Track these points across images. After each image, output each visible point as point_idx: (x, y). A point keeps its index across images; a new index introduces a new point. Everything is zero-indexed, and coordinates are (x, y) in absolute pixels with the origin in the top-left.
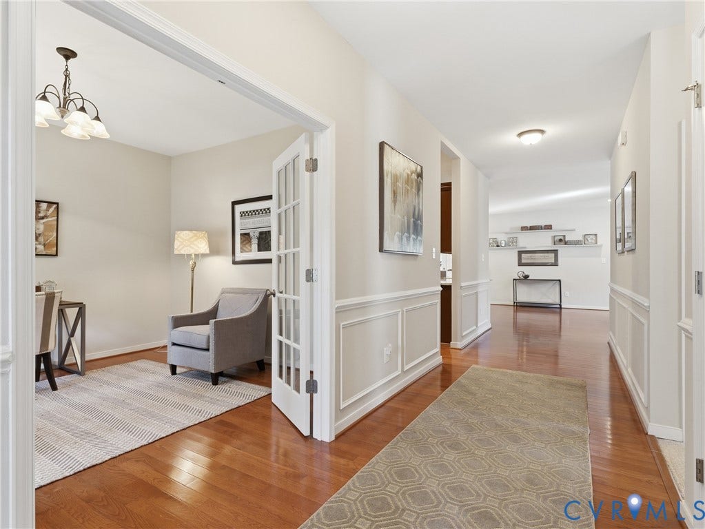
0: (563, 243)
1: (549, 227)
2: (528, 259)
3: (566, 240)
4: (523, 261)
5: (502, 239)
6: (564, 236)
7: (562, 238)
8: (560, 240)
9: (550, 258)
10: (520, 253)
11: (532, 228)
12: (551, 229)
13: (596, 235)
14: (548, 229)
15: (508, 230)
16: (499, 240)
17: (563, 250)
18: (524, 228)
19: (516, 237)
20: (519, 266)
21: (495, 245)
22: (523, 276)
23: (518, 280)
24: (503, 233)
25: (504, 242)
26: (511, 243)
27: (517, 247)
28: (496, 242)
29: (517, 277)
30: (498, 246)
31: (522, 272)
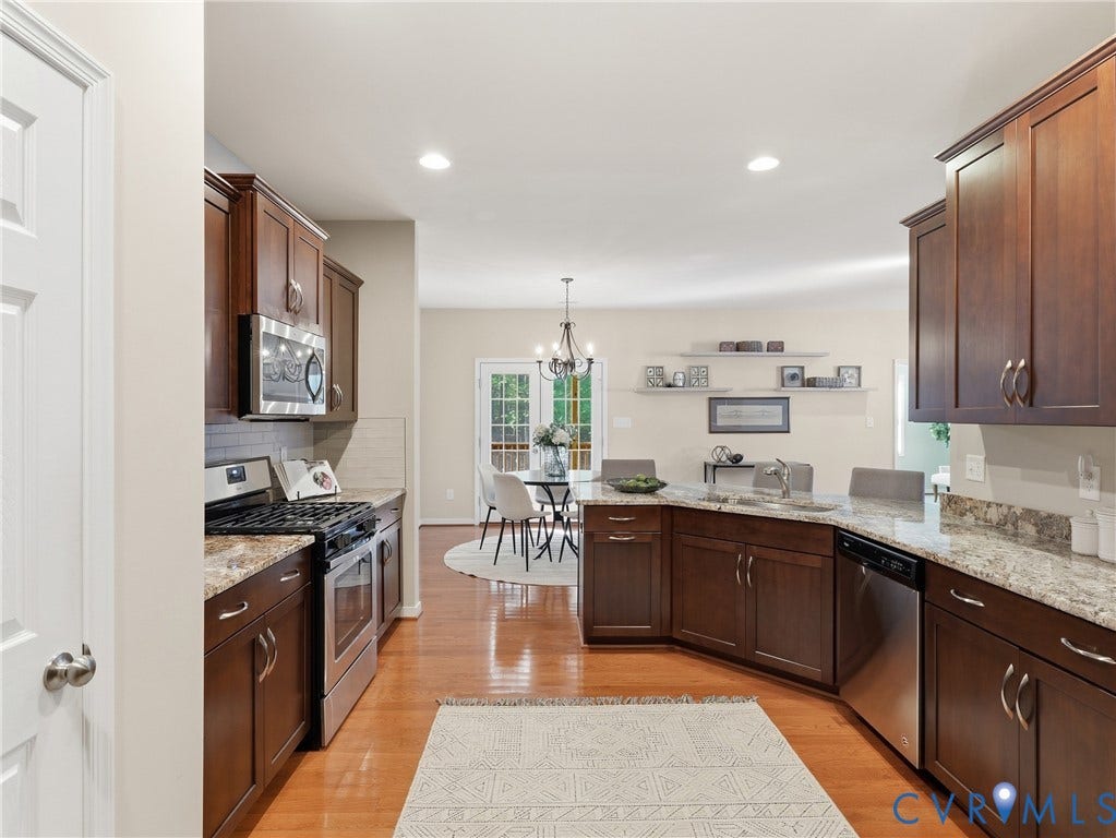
0: (798, 383)
1: (776, 347)
2: (730, 417)
3: (806, 377)
4: (720, 422)
5: (674, 368)
6: (802, 368)
7: (796, 371)
8: (793, 377)
9: (774, 416)
10: (714, 402)
11: (739, 347)
12: (782, 350)
13: (859, 368)
14: (776, 350)
15: (687, 349)
16: (669, 371)
17: (800, 399)
18: (723, 347)
19: (705, 364)
20: (711, 432)
21: (660, 382)
22: (724, 458)
23: (715, 467)
24: (677, 355)
25: (681, 375)
26: (695, 378)
27: (705, 389)
28: (662, 376)
29: (712, 461)
30: (669, 386)
31: (723, 448)
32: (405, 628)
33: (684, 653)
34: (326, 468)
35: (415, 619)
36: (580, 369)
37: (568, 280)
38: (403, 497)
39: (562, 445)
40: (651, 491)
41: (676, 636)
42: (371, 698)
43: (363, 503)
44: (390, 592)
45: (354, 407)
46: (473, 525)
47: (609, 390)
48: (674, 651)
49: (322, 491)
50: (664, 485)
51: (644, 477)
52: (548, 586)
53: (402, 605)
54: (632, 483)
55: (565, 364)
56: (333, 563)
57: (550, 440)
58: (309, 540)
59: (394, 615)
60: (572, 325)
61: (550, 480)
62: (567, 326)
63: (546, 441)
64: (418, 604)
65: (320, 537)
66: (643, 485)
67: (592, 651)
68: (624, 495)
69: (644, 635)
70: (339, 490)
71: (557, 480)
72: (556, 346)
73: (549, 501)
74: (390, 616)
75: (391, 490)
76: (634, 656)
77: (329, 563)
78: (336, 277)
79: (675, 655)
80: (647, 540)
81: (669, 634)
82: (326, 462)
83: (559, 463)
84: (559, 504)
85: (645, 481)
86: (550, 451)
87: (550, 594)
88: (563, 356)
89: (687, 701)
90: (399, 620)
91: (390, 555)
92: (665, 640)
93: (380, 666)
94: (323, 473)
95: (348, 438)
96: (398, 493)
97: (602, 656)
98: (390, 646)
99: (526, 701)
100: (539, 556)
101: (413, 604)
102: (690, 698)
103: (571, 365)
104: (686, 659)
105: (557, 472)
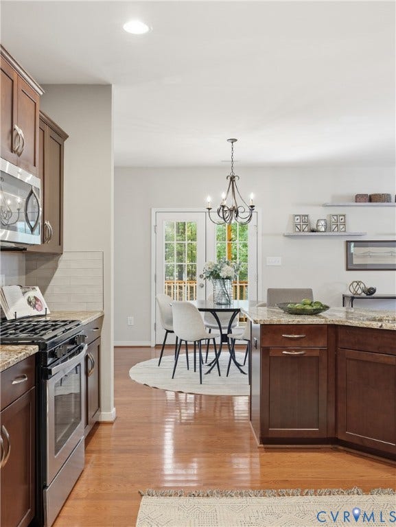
2: (364, 257)
4: (356, 261)
5: (317, 216)
10: (350, 244)
11: (372, 198)
15: (328, 201)
16: (313, 219)
18: (359, 198)
19: (343, 213)
20: (348, 269)
21: (305, 229)
22: (360, 291)
23: (353, 298)
24: (320, 206)
25: (323, 222)
26: (335, 225)
27: (343, 234)
28: (307, 223)
29: (349, 293)
30: (313, 231)
31: (358, 283)
32: (103, 430)
33: (348, 452)
34: (37, 292)
35: (111, 423)
36: (243, 216)
37: (233, 141)
38: (102, 317)
39: (228, 278)
40: (315, 313)
41: (340, 437)
42: (81, 489)
43: (73, 321)
44: (93, 400)
45: (60, 243)
46: (150, 347)
47: (262, 235)
48: (339, 451)
49: (35, 312)
50: (326, 308)
51: (309, 302)
52: (218, 396)
53: (101, 411)
54: (299, 306)
55: (231, 211)
56: (54, 370)
57: (218, 275)
58: (34, 349)
59: (95, 420)
60: (236, 178)
61: (217, 307)
62: (232, 179)
63: (215, 275)
64: (113, 410)
65: (43, 347)
66: (309, 308)
67: (267, 450)
68: (293, 316)
69: (314, 436)
70: (48, 312)
71: (223, 307)
72: (224, 195)
73: (218, 326)
74: (92, 420)
75: (92, 312)
76: (304, 454)
77: (50, 370)
78: (47, 129)
79: (340, 453)
80: (316, 354)
81: (333, 436)
82: (37, 288)
83: (224, 293)
84: (225, 328)
85: (310, 305)
86: (218, 284)
87: (219, 402)
88: (229, 204)
89: (358, 493)
90: (98, 424)
91: (92, 367)
92: (332, 441)
93: (87, 462)
94: (35, 297)
95: (55, 268)
96: (98, 315)
97: (277, 455)
98: (94, 444)
99: (217, 493)
100: (209, 372)
101: (109, 410)
102: (360, 491)
103: (235, 211)
104: (349, 457)
105: (224, 301)
